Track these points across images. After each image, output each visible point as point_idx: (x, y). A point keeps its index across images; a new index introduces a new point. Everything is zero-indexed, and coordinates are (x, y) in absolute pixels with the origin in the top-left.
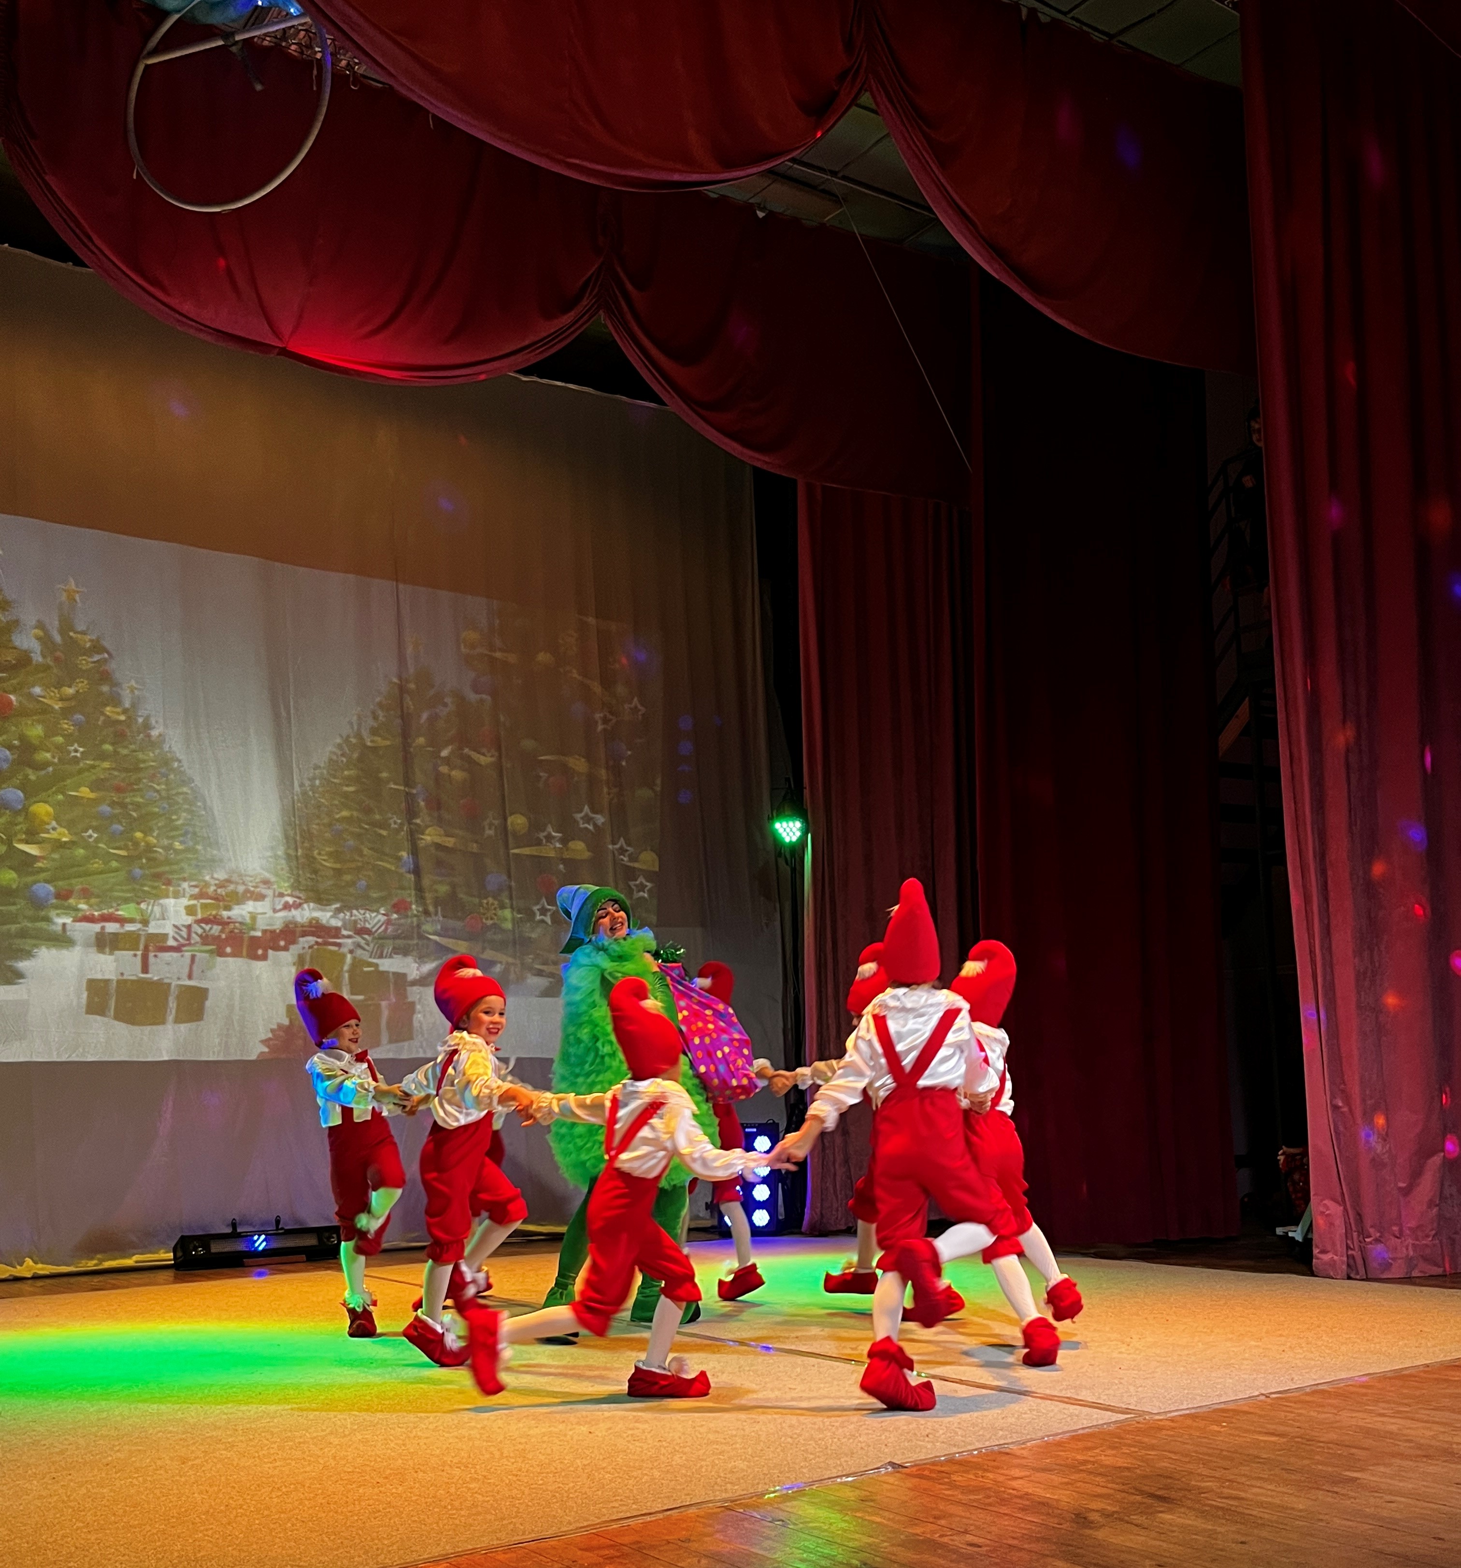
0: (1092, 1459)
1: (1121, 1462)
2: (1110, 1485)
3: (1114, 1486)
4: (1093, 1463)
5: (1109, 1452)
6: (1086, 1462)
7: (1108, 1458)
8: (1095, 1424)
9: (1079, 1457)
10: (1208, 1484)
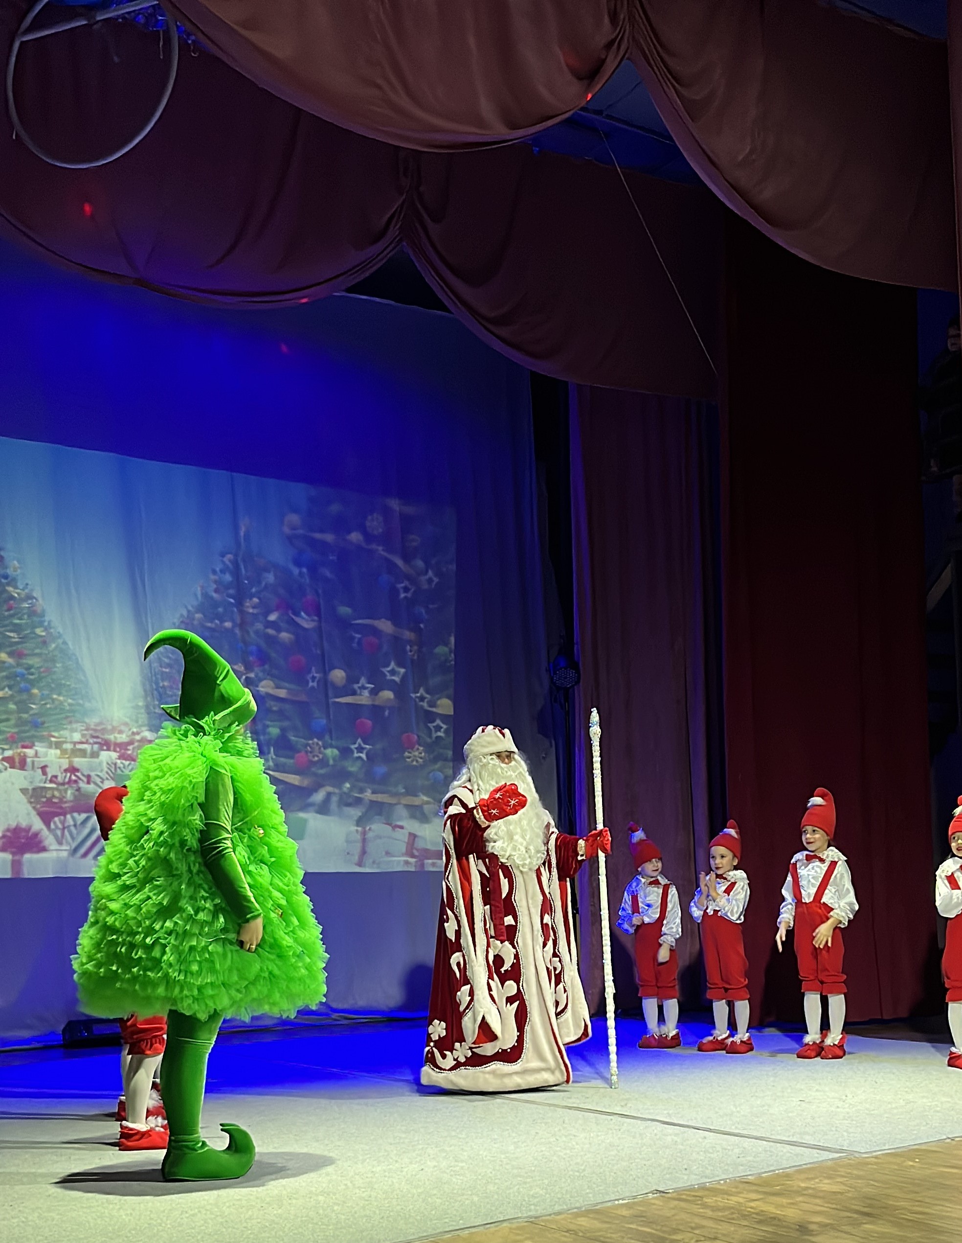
0: (813, 1186)
1: (835, 1188)
2: (826, 1205)
3: (830, 1205)
4: (813, 1189)
5: (826, 1181)
6: (807, 1188)
7: (826, 1186)
8: (816, 1160)
9: (803, 1185)
10: (902, 1203)
